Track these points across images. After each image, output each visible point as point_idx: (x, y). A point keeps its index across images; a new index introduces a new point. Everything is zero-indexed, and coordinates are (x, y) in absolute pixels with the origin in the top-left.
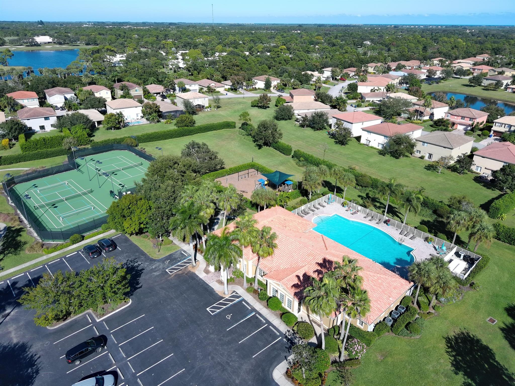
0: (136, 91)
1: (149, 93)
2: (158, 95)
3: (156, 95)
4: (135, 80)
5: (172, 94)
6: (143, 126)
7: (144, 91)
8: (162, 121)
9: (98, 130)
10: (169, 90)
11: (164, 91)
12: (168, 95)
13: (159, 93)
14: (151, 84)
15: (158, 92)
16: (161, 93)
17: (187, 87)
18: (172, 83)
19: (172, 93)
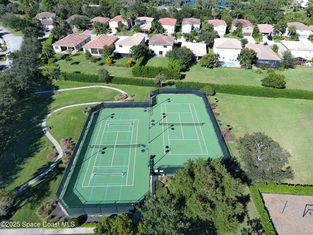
0: (248, 29)
1: (258, 32)
2: (266, 35)
3: (264, 35)
4: (253, 17)
5: (279, 37)
6: (233, 69)
7: (254, 30)
8: (254, 67)
9: (196, 64)
10: (278, 32)
11: (273, 33)
12: (275, 37)
13: (268, 34)
14: (265, 23)
15: (267, 32)
16: (269, 34)
17: (298, 32)
18: (284, 25)
19: (280, 35)
